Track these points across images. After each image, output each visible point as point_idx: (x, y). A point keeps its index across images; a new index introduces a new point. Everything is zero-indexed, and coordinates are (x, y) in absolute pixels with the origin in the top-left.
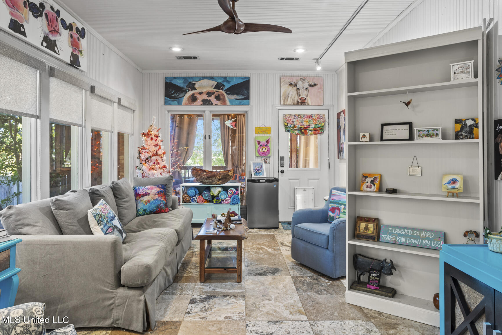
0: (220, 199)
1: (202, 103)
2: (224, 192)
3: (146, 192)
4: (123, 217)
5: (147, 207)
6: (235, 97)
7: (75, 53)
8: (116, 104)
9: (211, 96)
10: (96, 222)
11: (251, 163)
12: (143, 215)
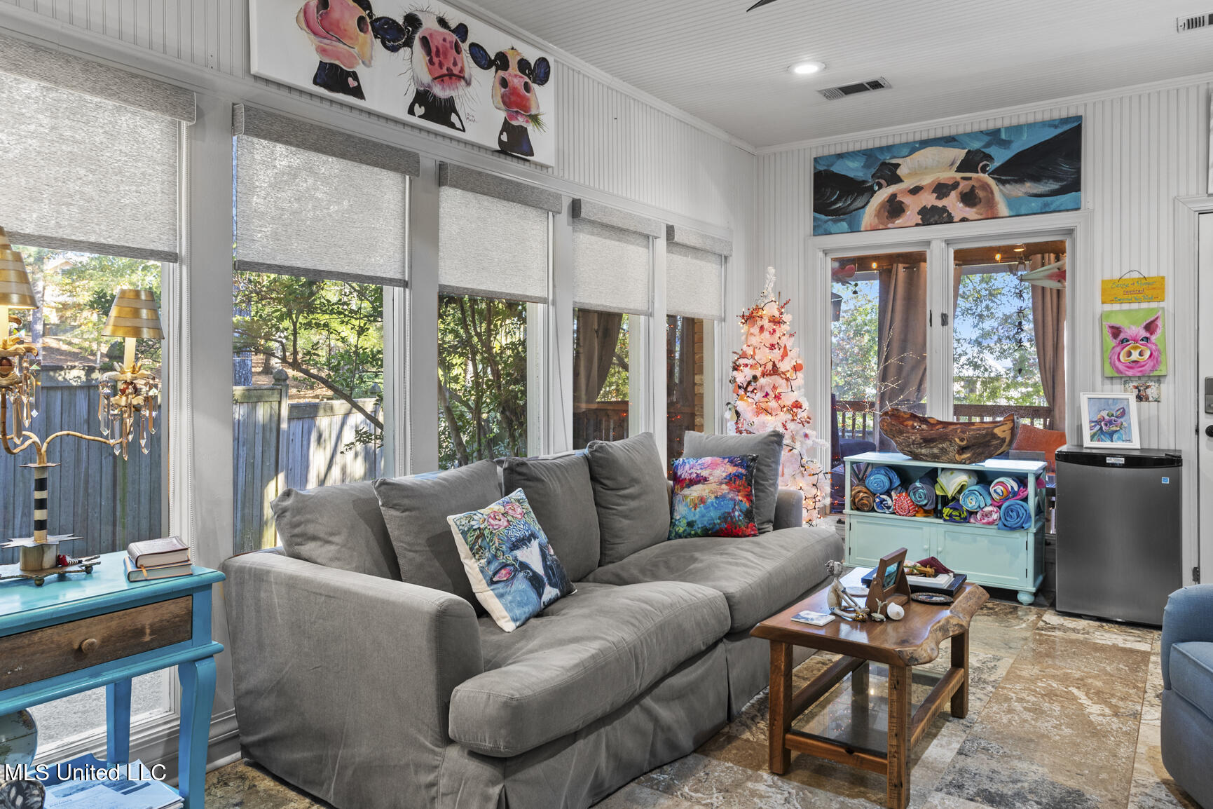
0: (965, 508)
1: (918, 219)
2: (976, 487)
3: (698, 475)
4: (617, 536)
5: (697, 516)
6: (1029, 187)
7: (514, 123)
8: (661, 243)
9: (946, 195)
10: (468, 547)
11: (1084, 399)
12: (686, 537)
